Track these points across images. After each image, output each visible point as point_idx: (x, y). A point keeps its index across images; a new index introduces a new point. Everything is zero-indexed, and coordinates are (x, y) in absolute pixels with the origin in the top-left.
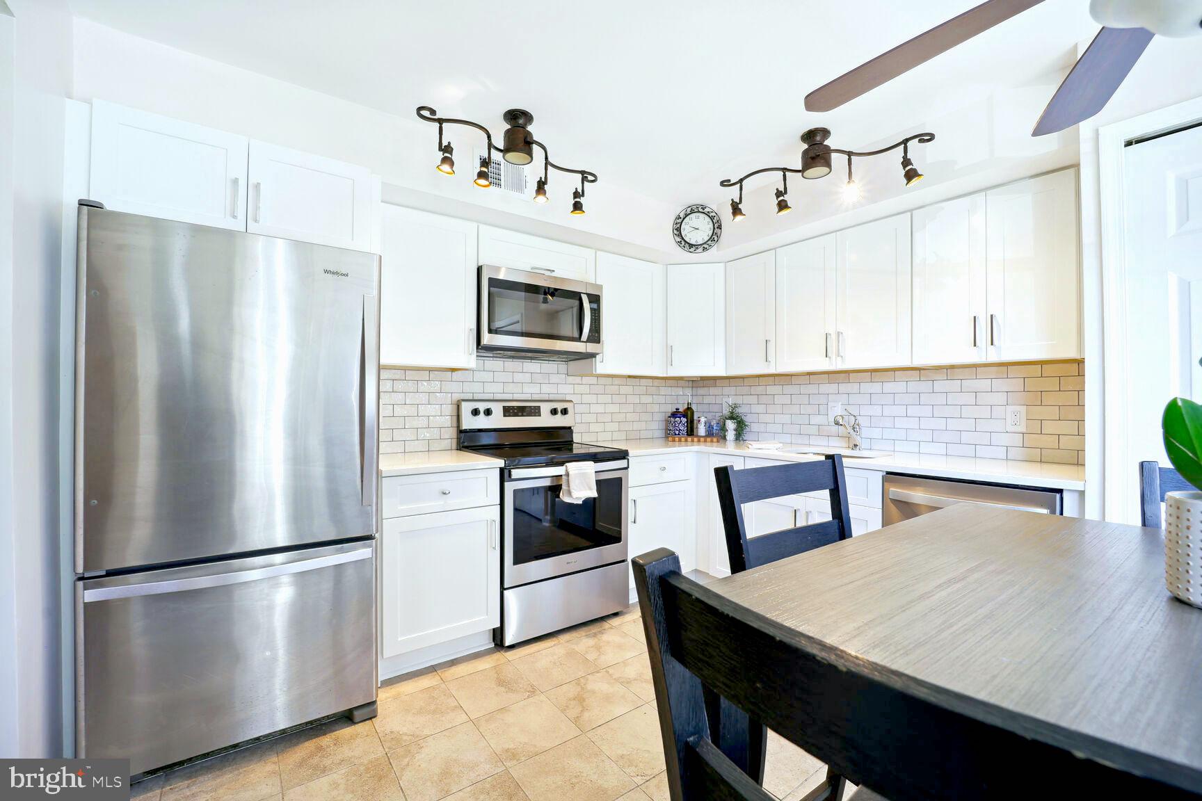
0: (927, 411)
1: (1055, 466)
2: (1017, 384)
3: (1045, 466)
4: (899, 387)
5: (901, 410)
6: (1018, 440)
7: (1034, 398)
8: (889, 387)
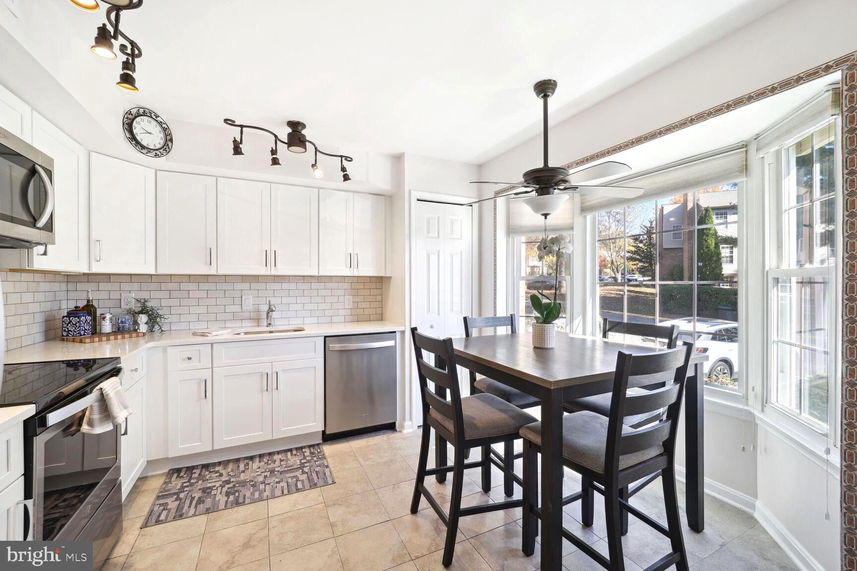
0: (307, 300)
1: (364, 322)
2: (347, 286)
3: (359, 323)
4: (292, 286)
5: (293, 300)
6: (349, 312)
7: (355, 293)
8: (285, 286)
